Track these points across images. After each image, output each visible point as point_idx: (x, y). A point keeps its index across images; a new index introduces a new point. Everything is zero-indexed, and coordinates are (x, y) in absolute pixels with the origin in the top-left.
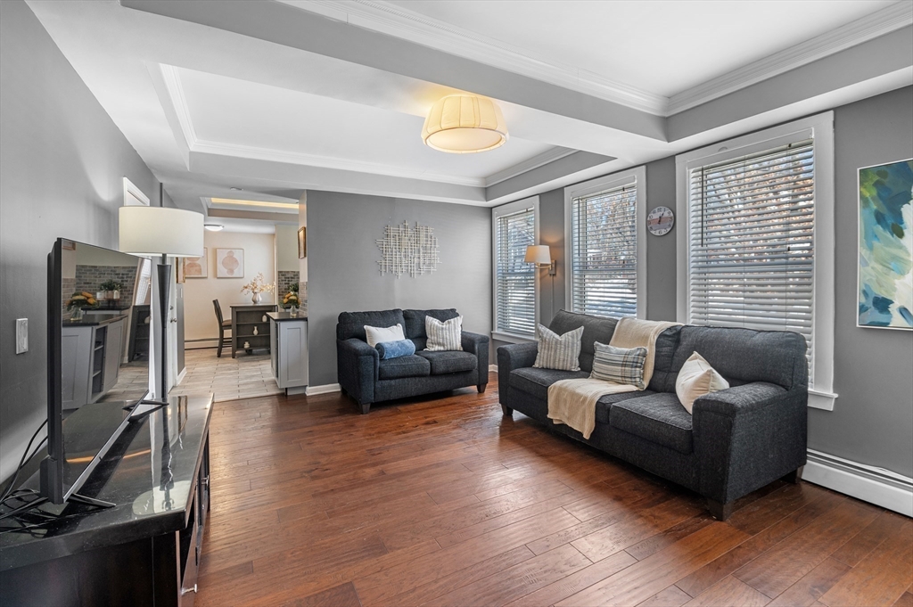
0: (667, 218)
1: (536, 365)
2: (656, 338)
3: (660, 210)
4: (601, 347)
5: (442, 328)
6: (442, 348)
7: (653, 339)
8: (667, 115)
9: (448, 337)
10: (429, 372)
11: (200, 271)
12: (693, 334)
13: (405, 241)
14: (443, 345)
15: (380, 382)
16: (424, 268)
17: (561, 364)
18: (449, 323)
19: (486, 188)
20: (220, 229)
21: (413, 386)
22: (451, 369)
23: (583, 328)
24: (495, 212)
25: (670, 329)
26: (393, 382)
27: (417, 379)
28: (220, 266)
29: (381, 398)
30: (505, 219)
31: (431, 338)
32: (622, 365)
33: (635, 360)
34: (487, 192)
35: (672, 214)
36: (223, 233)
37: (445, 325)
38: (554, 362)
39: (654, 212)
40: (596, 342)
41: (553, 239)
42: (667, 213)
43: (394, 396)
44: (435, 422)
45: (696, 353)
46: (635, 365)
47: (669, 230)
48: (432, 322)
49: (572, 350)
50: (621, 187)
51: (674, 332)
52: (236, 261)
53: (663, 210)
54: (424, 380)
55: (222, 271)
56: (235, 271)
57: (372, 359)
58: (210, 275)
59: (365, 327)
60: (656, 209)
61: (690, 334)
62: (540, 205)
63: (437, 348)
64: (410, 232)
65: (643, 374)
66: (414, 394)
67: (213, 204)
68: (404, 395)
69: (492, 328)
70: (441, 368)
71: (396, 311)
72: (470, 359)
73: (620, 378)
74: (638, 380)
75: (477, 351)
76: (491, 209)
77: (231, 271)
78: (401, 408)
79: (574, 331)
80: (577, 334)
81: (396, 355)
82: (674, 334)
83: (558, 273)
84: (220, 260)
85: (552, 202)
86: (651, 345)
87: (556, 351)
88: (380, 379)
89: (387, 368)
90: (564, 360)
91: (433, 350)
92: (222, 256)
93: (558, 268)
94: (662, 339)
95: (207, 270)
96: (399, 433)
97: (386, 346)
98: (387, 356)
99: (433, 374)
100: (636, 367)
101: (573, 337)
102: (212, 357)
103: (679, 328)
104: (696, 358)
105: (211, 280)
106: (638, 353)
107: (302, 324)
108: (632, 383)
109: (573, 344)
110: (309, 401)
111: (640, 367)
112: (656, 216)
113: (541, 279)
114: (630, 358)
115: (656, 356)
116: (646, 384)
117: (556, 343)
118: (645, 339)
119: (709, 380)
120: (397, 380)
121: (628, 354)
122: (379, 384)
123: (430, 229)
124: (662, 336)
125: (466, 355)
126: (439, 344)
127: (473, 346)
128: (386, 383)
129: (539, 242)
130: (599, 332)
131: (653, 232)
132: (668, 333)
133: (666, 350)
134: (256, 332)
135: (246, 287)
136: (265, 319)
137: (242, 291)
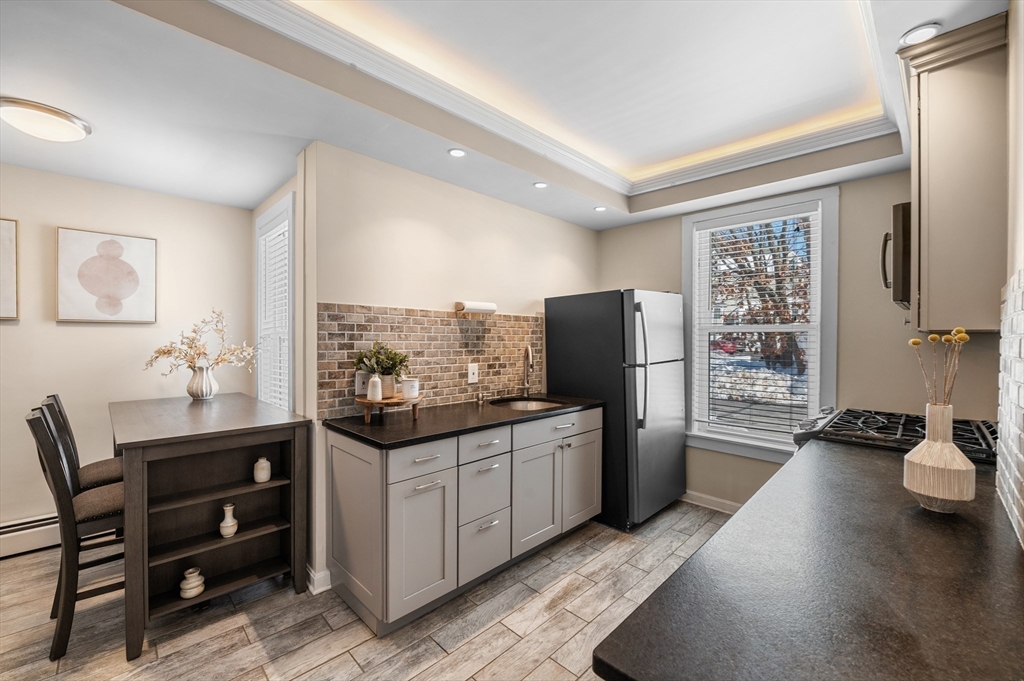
28: (69, 284)
55: (78, 301)
56: (126, 302)
58: (31, 312)
84: (69, 266)
92: (77, 252)
134: (229, 526)
135: (168, 353)
136: (263, 471)
137: (150, 363)
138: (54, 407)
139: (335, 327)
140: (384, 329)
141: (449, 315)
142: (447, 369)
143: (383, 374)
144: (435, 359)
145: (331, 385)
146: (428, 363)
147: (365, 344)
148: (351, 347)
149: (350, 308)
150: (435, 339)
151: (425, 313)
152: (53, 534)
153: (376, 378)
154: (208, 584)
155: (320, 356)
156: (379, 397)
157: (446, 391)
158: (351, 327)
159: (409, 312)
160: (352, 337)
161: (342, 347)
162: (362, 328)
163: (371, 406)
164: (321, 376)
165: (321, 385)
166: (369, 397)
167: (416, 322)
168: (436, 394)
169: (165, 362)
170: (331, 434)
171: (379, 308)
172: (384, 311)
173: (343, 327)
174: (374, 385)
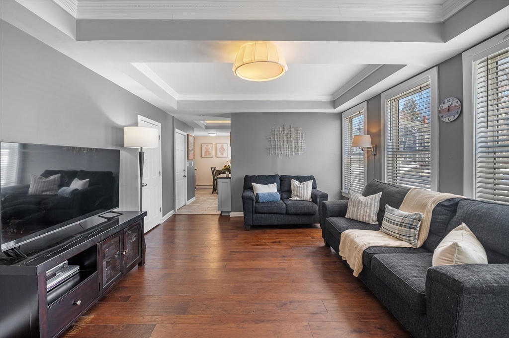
0: (455, 106)
1: (346, 217)
2: (433, 207)
3: (449, 101)
4: (389, 209)
5: (299, 187)
6: (299, 199)
7: (431, 207)
8: (442, 20)
9: (303, 192)
10: (285, 212)
11: (210, 154)
12: (466, 207)
13: (283, 136)
14: (299, 197)
15: (256, 214)
16: (295, 151)
17: (361, 218)
18: (304, 184)
19: (334, 101)
20: (215, 135)
21: (275, 220)
22: (299, 212)
23: (381, 193)
24: (343, 115)
25: (449, 200)
26: (263, 215)
27: (278, 215)
28: (218, 152)
29: (256, 223)
30: (351, 119)
31: (294, 192)
32: (400, 225)
33: (411, 223)
34: (334, 103)
35: (459, 103)
36: (217, 137)
37: (302, 185)
38: (357, 215)
39: (444, 103)
40: (387, 205)
41: (374, 130)
42: (455, 103)
43: (263, 223)
44: (279, 242)
45: (464, 224)
46: (410, 226)
47: (456, 116)
48: (295, 183)
49: (371, 209)
50: (419, 87)
51: (452, 203)
52: (224, 149)
53: (451, 100)
54: (282, 216)
55: (219, 154)
56: (224, 154)
57: (251, 201)
58: (214, 156)
59: (252, 184)
60: (446, 101)
61: (463, 206)
62: (367, 108)
63: (296, 198)
64: (286, 131)
65: (418, 235)
66: (276, 224)
67: (207, 124)
68: (270, 224)
69: (342, 189)
70: (292, 211)
71: (276, 175)
72: (312, 207)
73: (398, 235)
74: (412, 239)
75: (318, 202)
76: (341, 114)
77: (222, 154)
78: (268, 231)
79: (374, 195)
80: (375, 197)
81: (266, 200)
82: (451, 205)
83: (377, 153)
84: (218, 149)
85: (374, 105)
86: (428, 212)
87: (358, 208)
88: (255, 213)
89: (259, 206)
90: (363, 215)
91: (294, 199)
92: (219, 147)
93: (378, 151)
94: (439, 208)
95: (213, 154)
96: (254, 245)
97: (260, 195)
98: (260, 200)
99: (287, 213)
100: (411, 228)
101: (372, 199)
102: (210, 193)
103: (457, 200)
104: (462, 229)
105: (214, 158)
106: (414, 217)
107: (228, 180)
108: (406, 241)
109: (371, 204)
110: (231, 219)
111: (415, 229)
112: (445, 106)
113: (368, 158)
114: (407, 221)
115: (432, 222)
116: (419, 244)
117: (359, 202)
118: (423, 206)
119: (454, 252)
120: (266, 215)
121: (406, 217)
122: (255, 215)
123: (299, 129)
124: (440, 205)
125: (310, 204)
126: (297, 196)
127: (316, 199)
128: (259, 215)
129: (366, 132)
130: (393, 198)
131: (443, 119)
132: (445, 204)
133: (441, 217)
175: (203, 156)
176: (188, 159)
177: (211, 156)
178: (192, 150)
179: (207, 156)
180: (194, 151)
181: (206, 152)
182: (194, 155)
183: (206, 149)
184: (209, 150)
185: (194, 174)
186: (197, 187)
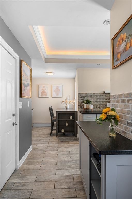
11: (46, 95)
28: (53, 92)
52: (60, 90)
55: (54, 95)
58: (50, 96)
77: (58, 94)
84: (53, 90)
95: (49, 95)
105: (50, 99)
134: (67, 124)
135: (63, 102)
136: (71, 118)
137: (61, 103)
138: (51, 107)
139: (80, 96)
140: (89, 97)
141: (102, 94)
142: (102, 104)
143: (87, 104)
144: (99, 102)
145: (80, 106)
146: (98, 103)
147: (85, 99)
148: (83, 100)
149: (83, 93)
150: (99, 98)
151: (97, 93)
152: (50, 125)
153: (86, 105)
154: (65, 131)
155: (78, 101)
156: (86, 107)
157: (102, 108)
158: (83, 96)
159: (93, 93)
160: (83, 98)
161: (82, 100)
162: (85, 96)
163: (84, 109)
164: (78, 104)
165: (78, 106)
166: (84, 107)
167: (95, 95)
168: (99, 109)
169: (63, 103)
170: (80, 113)
171: (88, 93)
172: (89, 93)
173: (82, 96)
174: (85, 105)
175: (40, 96)
176: (21, 96)
177: (48, 96)
178: (28, 85)
179: (44, 96)
180: (31, 88)
181: (43, 92)
182: (31, 92)
183: (42, 89)
184: (46, 91)
185: (31, 113)
186: (35, 125)
